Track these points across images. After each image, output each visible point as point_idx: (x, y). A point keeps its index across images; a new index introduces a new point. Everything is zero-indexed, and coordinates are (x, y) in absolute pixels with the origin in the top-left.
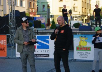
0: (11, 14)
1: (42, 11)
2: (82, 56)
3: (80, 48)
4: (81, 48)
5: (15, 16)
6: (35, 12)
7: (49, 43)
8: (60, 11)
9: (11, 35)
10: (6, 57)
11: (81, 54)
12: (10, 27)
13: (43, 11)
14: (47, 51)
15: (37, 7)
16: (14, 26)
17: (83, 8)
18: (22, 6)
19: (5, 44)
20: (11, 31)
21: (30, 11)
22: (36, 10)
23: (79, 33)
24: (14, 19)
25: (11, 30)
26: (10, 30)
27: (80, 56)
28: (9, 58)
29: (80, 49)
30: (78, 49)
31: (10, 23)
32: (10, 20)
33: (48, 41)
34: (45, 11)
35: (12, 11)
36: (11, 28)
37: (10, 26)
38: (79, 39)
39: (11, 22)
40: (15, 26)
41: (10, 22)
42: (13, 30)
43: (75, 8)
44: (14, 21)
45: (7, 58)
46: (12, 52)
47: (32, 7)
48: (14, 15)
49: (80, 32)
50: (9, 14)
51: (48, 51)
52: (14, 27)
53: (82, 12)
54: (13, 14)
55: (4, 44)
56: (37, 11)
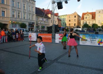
6: (60, 25)
10: (52, 42)
13: (63, 25)
18: (56, 23)
19: (51, 37)
26: (52, 32)
27: (82, 43)
49: (80, 33)
50: (52, 26)
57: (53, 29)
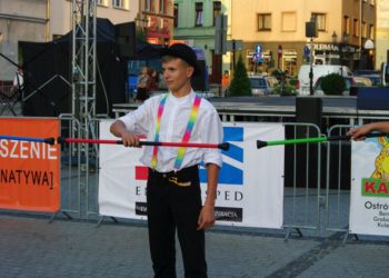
0: (79, 34)
1: (193, 25)
2: (384, 220)
3: (376, 187)
4: (383, 184)
5: (95, 38)
6: (165, 29)
7: (241, 160)
8: (261, 27)
9: (77, 116)
10: (59, 211)
11: (381, 213)
12: (73, 86)
13: (198, 26)
14: (231, 196)
15: (176, 12)
16: (90, 79)
17: (346, 17)
18: (118, 5)
19: (55, 158)
20: (78, 103)
21: (149, 25)
22: (172, 21)
23: (358, 115)
24: (91, 53)
25: (78, 95)
26: (74, 98)
27: (375, 219)
28: (70, 218)
29: (380, 190)
30: (368, 187)
31: (74, 68)
32: (74, 57)
33: (241, 151)
34: (205, 28)
35: (83, 18)
36: (78, 87)
37: (75, 81)
38: (375, 145)
39: (78, 62)
40: (94, 82)
41: (74, 63)
42: (86, 98)
43: (319, 17)
44: (90, 61)
45: (64, 219)
46: (83, 191)
47: (157, 11)
48: (91, 35)
49: (361, 112)
50: (72, 32)
51: (239, 196)
52: (90, 86)
53: (345, 34)
54: (86, 33)
55: (50, 158)
56: (176, 25)
57: (84, 71)
